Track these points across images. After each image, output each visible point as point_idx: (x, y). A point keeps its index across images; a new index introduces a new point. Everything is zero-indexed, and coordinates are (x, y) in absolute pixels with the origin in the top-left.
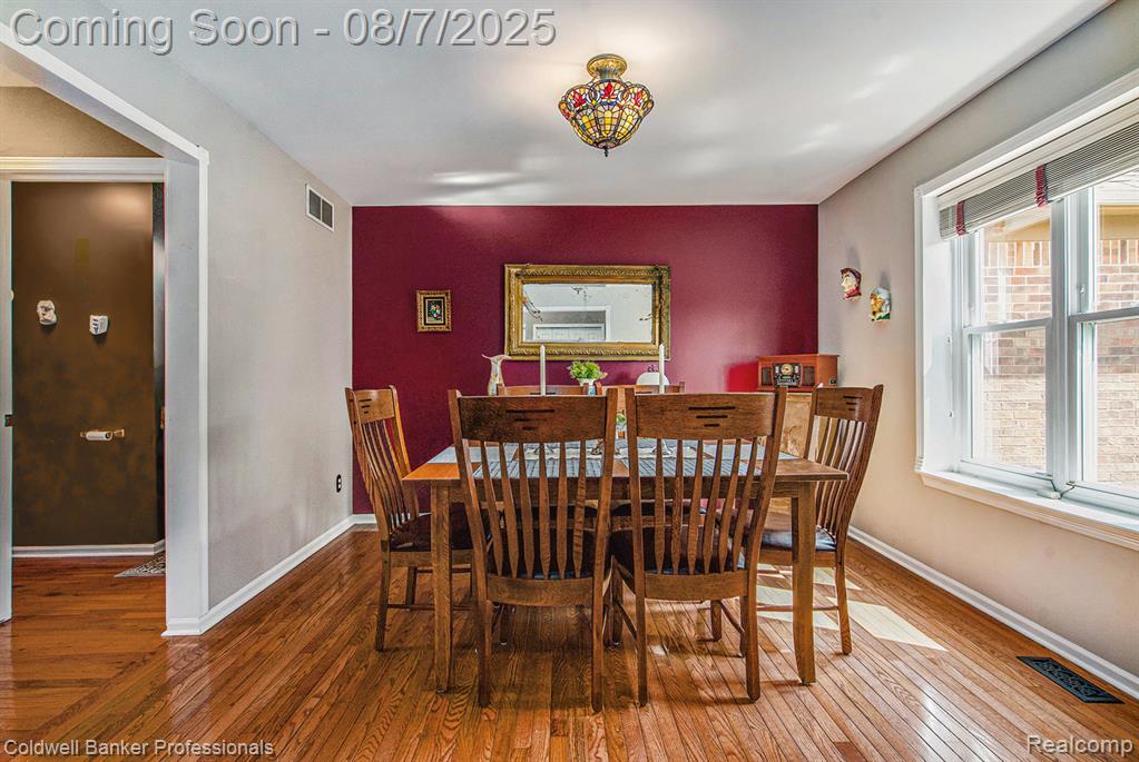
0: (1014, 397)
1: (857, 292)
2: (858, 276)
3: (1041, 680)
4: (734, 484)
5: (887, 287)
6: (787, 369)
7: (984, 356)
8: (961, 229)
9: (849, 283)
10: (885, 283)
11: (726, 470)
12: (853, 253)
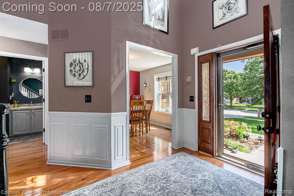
0: (163, 101)
1: (146, 87)
2: (146, 84)
3: (166, 129)
4: (142, 111)
5: (150, 87)
6: (137, 97)
7: (160, 97)
8: (159, 81)
9: (145, 85)
10: (150, 86)
11: (138, 110)
12: (145, 81)
